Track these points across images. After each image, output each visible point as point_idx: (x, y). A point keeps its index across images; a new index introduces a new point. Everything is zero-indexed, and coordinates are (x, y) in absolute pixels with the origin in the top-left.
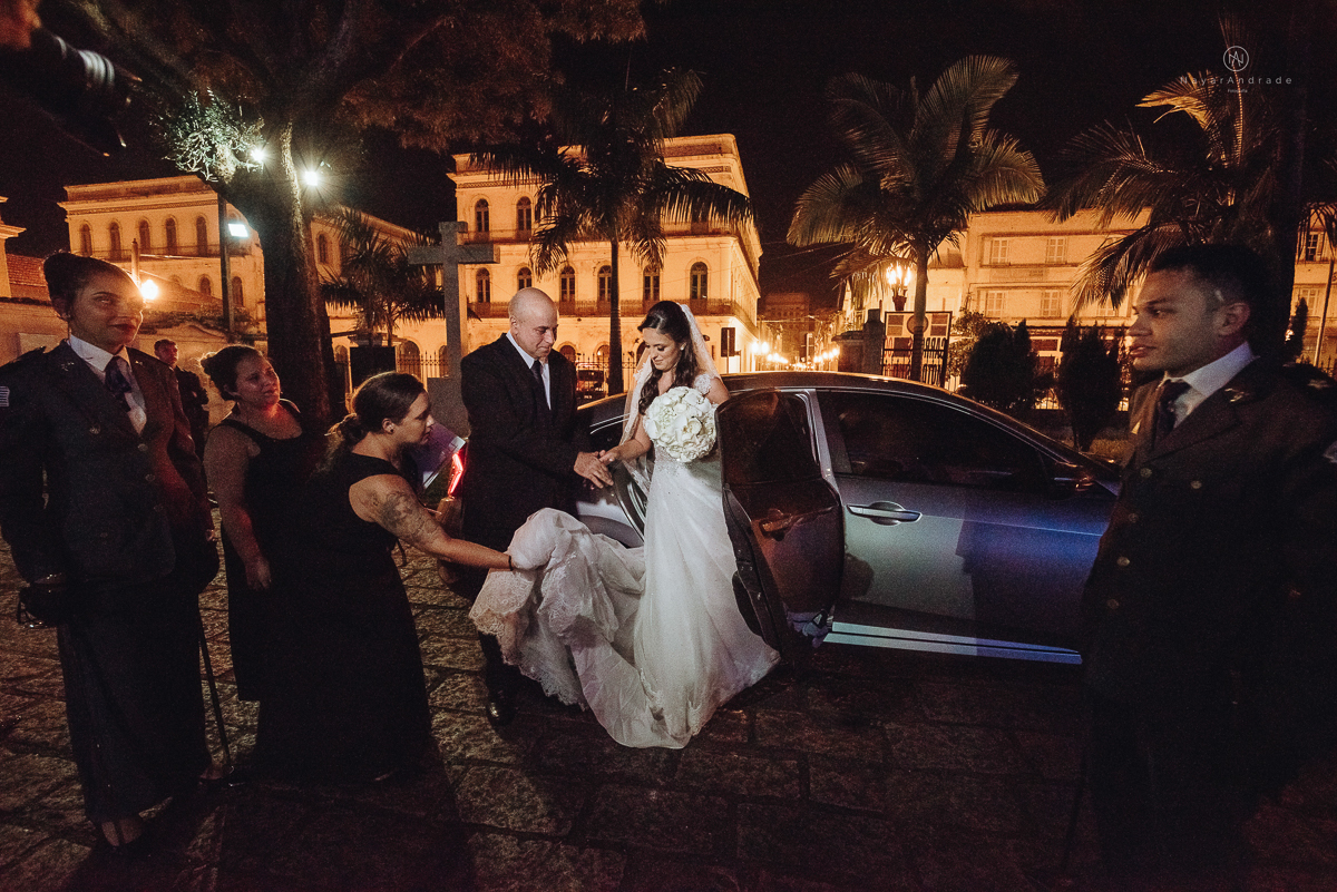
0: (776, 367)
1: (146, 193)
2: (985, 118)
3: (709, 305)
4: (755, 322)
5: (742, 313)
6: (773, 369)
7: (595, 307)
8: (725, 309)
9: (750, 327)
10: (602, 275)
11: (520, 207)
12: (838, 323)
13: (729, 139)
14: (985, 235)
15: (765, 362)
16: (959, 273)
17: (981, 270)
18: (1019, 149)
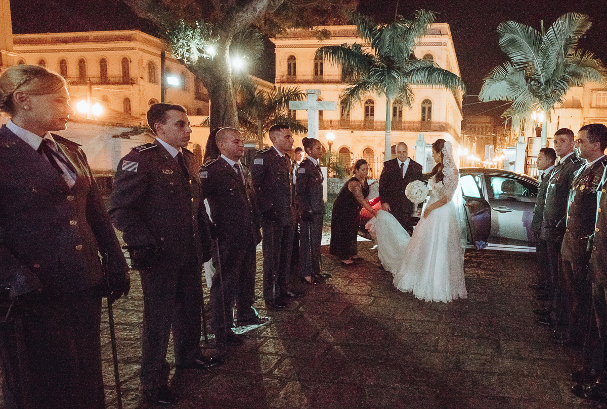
0: (472, 164)
1: (65, 41)
2: (575, 43)
3: (433, 125)
4: (460, 135)
5: (452, 131)
6: (470, 165)
7: (362, 124)
8: (443, 128)
9: (457, 138)
10: (367, 105)
11: (316, 61)
12: (510, 137)
13: (445, 27)
14: (593, 90)
15: (465, 160)
16: (578, 111)
17: (591, 110)
18: (594, 58)
